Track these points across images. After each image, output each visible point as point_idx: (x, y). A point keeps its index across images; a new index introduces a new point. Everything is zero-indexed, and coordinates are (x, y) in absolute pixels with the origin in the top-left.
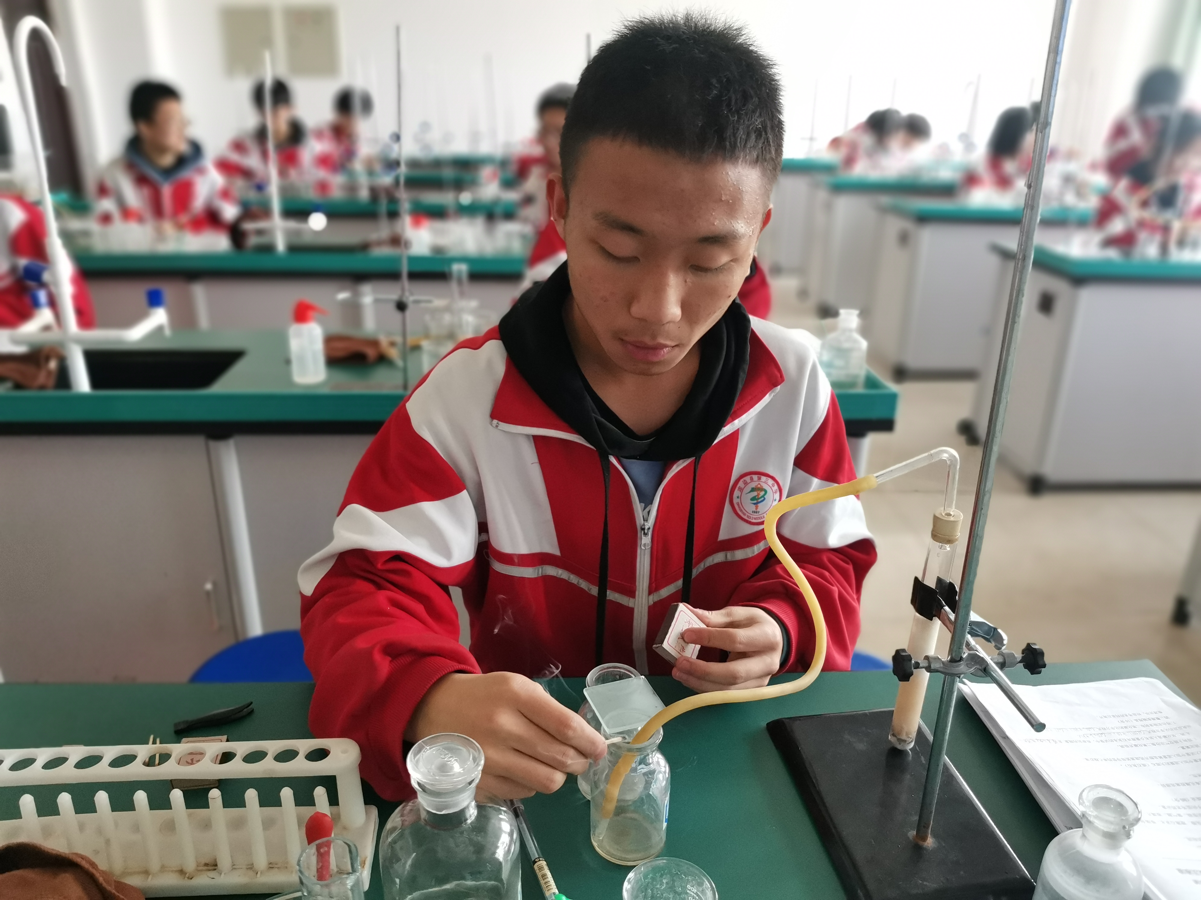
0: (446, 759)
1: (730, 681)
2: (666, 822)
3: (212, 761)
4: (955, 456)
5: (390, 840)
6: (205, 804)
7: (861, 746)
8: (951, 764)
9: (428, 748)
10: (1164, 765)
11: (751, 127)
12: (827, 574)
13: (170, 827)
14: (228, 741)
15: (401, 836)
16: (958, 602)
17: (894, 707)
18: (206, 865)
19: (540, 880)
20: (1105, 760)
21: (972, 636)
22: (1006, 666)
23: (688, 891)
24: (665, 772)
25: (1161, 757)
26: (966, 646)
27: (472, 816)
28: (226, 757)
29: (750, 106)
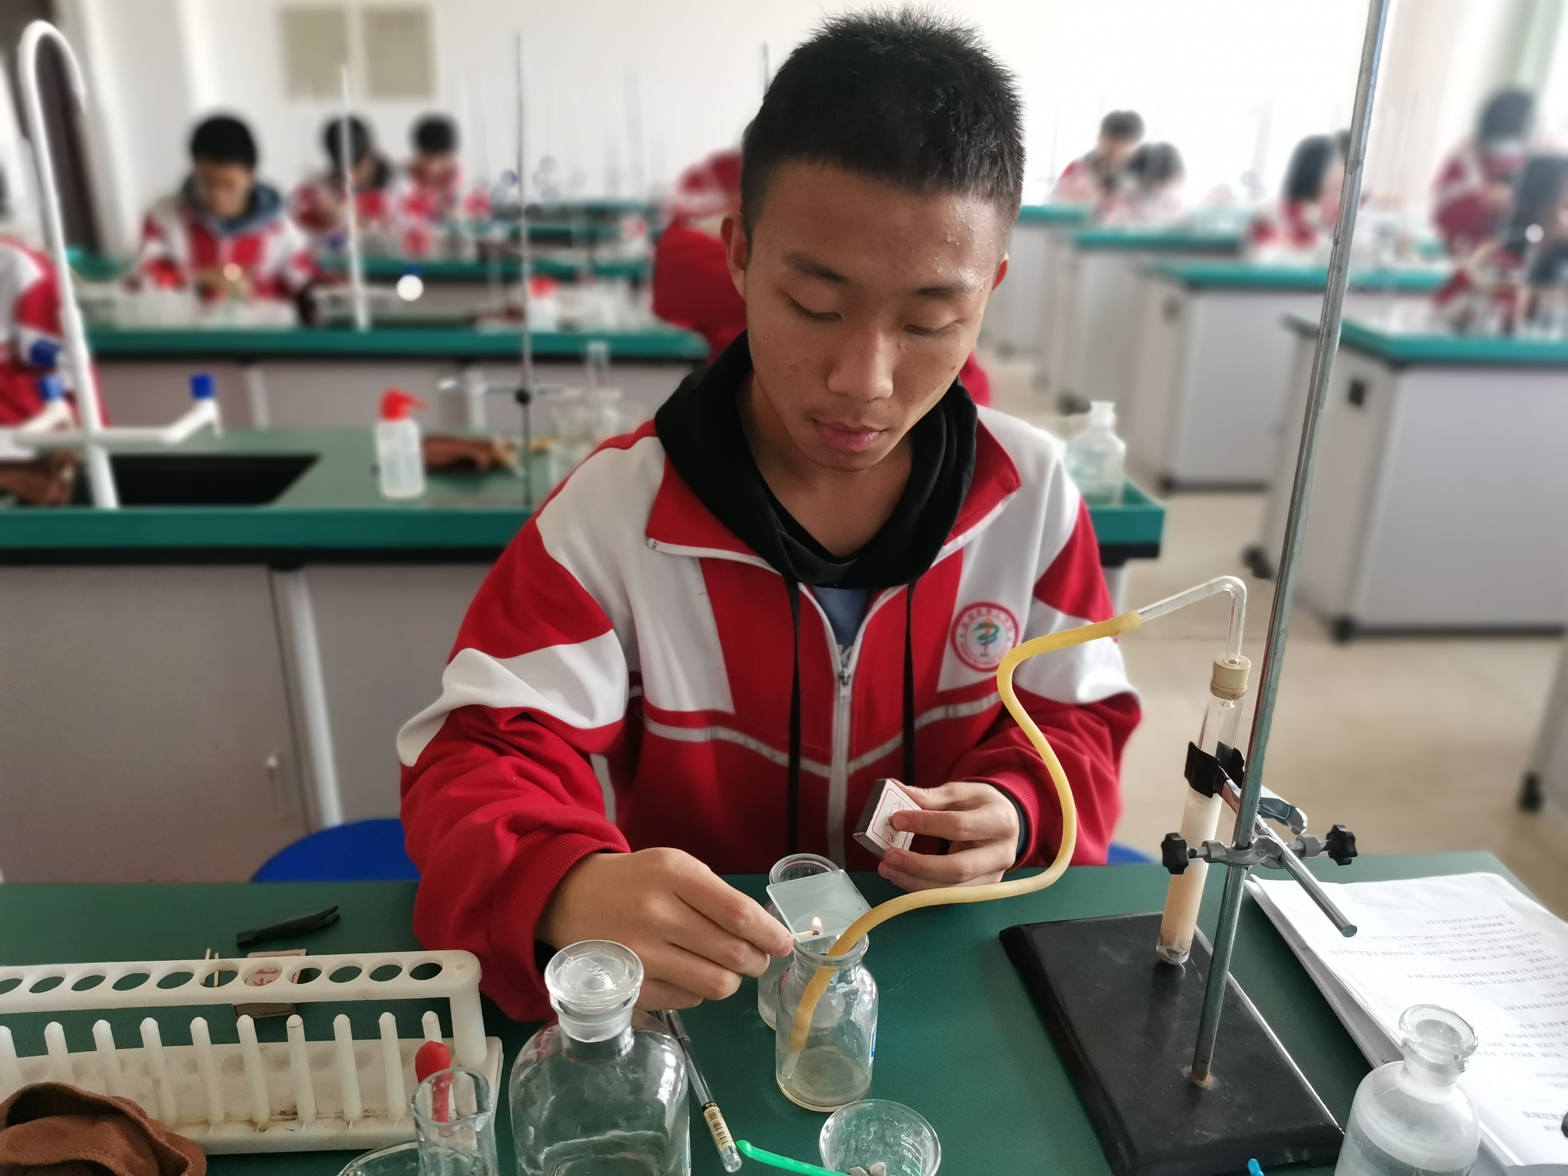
0: (595, 973)
1: (954, 878)
2: (872, 1056)
3: (289, 979)
4: (1241, 587)
5: (522, 1077)
6: (282, 1036)
7: (1121, 960)
8: (1236, 982)
9: (572, 958)
10: (1507, 982)
11: (984, 151)
12: (1076, 739)
13: (237, 1065)
14: (307, 954)
15: (537, 1072)
16: (1245, 774)
17: (1162, 910)
18: (283, 1113)
19: (712, 1131)
20: (1433, 977)
21: (1263, 817)
22: (1306, 855)
23: (902, 1142)
24: (871, 992)
25: (1503, 973)
26: (1255, 830)
27: (628, 1045)
28: (307, 975)
29: (984, 125)
